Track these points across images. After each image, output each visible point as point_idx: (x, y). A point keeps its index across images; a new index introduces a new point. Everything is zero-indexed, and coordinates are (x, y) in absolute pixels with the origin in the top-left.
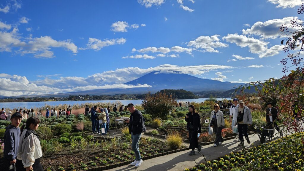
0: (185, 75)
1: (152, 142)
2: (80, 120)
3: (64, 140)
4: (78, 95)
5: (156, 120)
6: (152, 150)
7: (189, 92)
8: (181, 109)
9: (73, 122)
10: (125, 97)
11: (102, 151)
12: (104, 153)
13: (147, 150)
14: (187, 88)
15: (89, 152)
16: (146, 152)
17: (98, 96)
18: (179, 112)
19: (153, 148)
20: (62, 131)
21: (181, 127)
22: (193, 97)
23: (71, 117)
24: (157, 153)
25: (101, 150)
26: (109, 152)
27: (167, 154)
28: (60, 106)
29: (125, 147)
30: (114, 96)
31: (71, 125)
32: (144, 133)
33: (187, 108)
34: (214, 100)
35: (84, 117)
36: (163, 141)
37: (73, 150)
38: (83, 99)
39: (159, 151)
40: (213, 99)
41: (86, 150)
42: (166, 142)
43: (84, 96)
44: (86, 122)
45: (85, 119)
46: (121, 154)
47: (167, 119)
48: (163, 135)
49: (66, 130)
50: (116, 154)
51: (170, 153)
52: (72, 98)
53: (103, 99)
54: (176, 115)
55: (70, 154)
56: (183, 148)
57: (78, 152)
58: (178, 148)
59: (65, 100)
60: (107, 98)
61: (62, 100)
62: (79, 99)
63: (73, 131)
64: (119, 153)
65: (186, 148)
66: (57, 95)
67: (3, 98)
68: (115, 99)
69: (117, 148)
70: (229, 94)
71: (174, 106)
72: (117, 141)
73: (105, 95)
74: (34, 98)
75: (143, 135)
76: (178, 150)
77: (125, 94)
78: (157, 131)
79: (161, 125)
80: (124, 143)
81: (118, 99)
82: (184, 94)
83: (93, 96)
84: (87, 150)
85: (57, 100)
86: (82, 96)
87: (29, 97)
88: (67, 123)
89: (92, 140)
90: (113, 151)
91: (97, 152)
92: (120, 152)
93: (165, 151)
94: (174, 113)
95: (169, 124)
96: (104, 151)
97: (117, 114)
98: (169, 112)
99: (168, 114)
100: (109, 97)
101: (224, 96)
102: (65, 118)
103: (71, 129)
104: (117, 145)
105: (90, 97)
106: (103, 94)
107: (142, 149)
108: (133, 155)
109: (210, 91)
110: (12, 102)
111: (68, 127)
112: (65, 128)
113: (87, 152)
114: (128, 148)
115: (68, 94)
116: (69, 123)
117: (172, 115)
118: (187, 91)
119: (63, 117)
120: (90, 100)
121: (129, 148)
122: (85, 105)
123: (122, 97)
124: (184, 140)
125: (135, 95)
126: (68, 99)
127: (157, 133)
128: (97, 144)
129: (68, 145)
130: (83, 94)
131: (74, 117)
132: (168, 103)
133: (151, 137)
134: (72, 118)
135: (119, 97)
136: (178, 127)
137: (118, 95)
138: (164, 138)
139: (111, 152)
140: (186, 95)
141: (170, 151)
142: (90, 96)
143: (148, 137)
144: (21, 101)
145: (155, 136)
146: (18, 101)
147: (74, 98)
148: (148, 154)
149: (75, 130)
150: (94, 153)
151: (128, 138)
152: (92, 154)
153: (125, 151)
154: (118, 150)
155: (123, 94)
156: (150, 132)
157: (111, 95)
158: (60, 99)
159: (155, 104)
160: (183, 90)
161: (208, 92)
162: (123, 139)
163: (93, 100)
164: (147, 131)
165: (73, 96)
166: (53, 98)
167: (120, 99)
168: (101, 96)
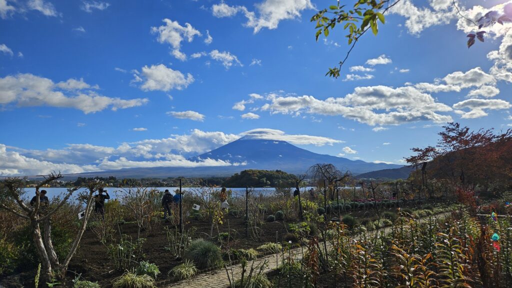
7: (290, 175)
17: (131, 180)
61: (62, 186)
82: (283, 178)
83: (123, 180)
100: (151, 182)
118: (288, 173)
125: (198, 179)
126: (74, 184)
130: (103, 176)
140: (285, 180)
142: (117, 178)
147: (85, 183)
157: (155, 179)
160: (280, 171)
163: (121, 187)
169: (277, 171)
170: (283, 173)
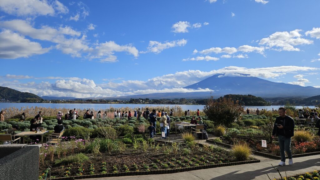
0: (255, 79)
1: (215, 150)
2: (141, 123)
3: (127, 141)
4: (138, 98)
5: (219, 128)
6: (215, 158)
7: (258, 98)
8: (249, 117)
9: (135, 125)
10: (184, 102)
11: (163, 155)
12: (165, 157)
13: (210, 158)
14: (256, 93)
15: (151, 154)
16: (209, 160)
17: (157, 100)
18: (247, 120)
19: (216, 157)
20: (125, 132)
21: (249, 137)
22: (264, 103)
23: (133, 119)
24: (222, 163)
25: (162, 153)
26: (170, 157)
27: (233, 164)
28: (122, 109)
29: (186, 152)
30: (173, 101)
31: (133, 127)
32: (206, 140)
33: (256, 116)
34: (291, 108)
35: (145, 120)
36: (228, 150)
37: (136, 151)
38: (143, 103)
39: (223, 160)
40: (290, 106)
41: (147, 152)
42: (231, 151)
43: (144, 100)
44: (147, 125)
45: (146, 122)
46: (182, 160)
47: (232, 127)
48: (228, 144)
49: (129, 131)
50: (177, 159)
51: (236, 164)
52: (133, 102)
53: (162, 103)
54: (243, 123)
55: (133, 154)
56: (251, 160)
57: (140, 154)
58: (245, 159)
59: (126, 103)
60: (166, 102)
61: (124, 103)
62: (140, 103)
63: (135, 133)
64: (180, 158)
65: (255, 160)
66: (120, 98)
67: (74, 100)
68: (174, 103)
69: (178, 153)
70: (312, 101)
71: (240, 113)
72: (177, 146)
73: (164, 99)
74: (100, 100)
75: (205, 142)
76: (246, 161)
77: (184, 99)
78: (221, 139)
79: (225, 133)
80: (185, 149)
81: (177, 103)
82: (253, 99)
83: (153, 100)
84: (149, 152)
85: (120, 103)
86: (143, 100)
87: (96, 99)
88: (129, 125)
89: (153, 143)
90: (174, 156)
91: (158, 156)
92: (182, 157)
93: (231, 161)
94: (240, 121)
95: (234, 133)
96: (165, 155)
97: (177, 118)
98: (234, 119)
99: (234, 122)
100: (168, 101)
101: (304, 104)
102: (127, 120)
103: (133, 131)
104: (178, 150)
105: (150, 101)
106: (162, 98)
107: (204, 156)
108: (195, 162)
109: (286, 98)
110: (82, 103)
111: (130, 129)
112: (128, 130)
113: (148, 154)
114: (189, 155)
115: (129, 97)
116: (131, 125)
117: (238, 123)
118: (257, 96)
119: (126, 119)
120: (150, 103)
121: (191, 155)
122: (145, 108)
123: (181, 102)
124: (252, 151)
125: (195, 100)
126: (129, 102)
127: (221, 141)
128: (158, 147)
129: (130, 146)
130: (143, 98)
131: (135, 119)
132: (233, 109)
133: (214, 145)
134: (134, 121)
135: (178, 102)
136: (245, 136)
137: (177, 99)
138: (229, 147)
139: (172, 156)
140: (255, 101)
141: (236, 162)
142: (150, 99)
143: (210, 145)
144: (89, 103)
145: (218, 144)
146: (87, 103)
147: (134, 101)
148: (211, 163)
149: (136, 131)
150: (155, 156)
151: (189, 144)
152: (154, 156)
153: (186, 157)
154: (179, 155)
155: (183, 99)
156: (212, 140)
157: (170, 100)
158: (122, 101)
159: (219, 110)
160: (251, 95)
161: (283, 98)
162: (184, 145)
163: (153, 104)
164: (209, 139)
165: (134, 99)
166: (116, 101)
167: (180, 104)
168: (160, 100)
169: (249, 95)
170: (253, 96)
